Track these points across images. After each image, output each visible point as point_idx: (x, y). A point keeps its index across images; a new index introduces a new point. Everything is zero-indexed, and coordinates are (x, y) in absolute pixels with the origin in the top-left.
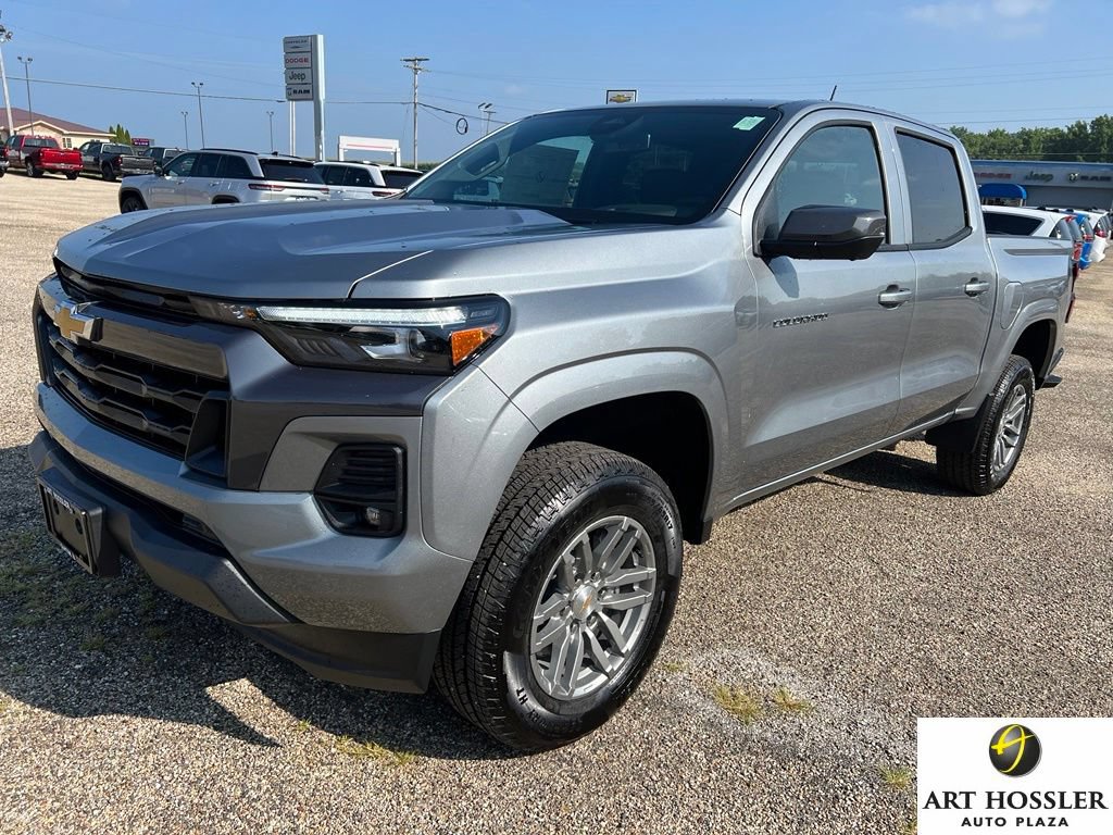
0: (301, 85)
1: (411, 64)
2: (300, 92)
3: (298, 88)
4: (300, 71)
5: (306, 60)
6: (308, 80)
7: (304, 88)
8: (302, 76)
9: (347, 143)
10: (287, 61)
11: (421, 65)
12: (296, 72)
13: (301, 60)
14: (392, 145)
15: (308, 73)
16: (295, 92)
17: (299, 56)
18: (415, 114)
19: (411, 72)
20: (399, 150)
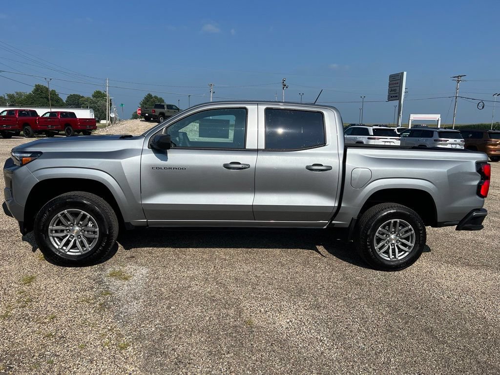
0: (394, 93)
1: (456, 79)
2: (394, 97)
3: (392, 95)
4: (395, 88)
5: (397, 83)
6: (397, 91)
7: (396, 95)
8: (395, 90)
9: (413, 117)
10: (389, 84)
11: (462, 78)
12: (393, 89)
13: (395, 84)
14: (437, 117)
15: (398, 89)
16: (391, 97)
17: (395, 82)
18: (456, 101)
19: (456, 82)
20: (440, 119)
